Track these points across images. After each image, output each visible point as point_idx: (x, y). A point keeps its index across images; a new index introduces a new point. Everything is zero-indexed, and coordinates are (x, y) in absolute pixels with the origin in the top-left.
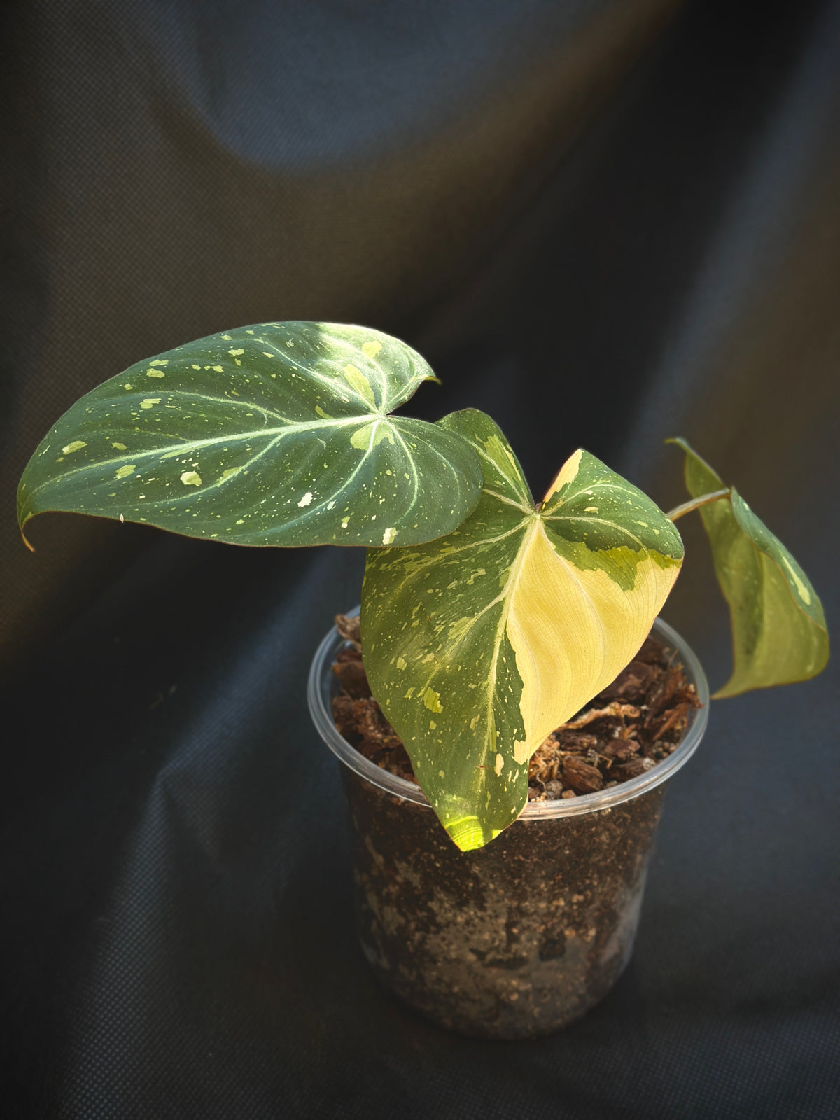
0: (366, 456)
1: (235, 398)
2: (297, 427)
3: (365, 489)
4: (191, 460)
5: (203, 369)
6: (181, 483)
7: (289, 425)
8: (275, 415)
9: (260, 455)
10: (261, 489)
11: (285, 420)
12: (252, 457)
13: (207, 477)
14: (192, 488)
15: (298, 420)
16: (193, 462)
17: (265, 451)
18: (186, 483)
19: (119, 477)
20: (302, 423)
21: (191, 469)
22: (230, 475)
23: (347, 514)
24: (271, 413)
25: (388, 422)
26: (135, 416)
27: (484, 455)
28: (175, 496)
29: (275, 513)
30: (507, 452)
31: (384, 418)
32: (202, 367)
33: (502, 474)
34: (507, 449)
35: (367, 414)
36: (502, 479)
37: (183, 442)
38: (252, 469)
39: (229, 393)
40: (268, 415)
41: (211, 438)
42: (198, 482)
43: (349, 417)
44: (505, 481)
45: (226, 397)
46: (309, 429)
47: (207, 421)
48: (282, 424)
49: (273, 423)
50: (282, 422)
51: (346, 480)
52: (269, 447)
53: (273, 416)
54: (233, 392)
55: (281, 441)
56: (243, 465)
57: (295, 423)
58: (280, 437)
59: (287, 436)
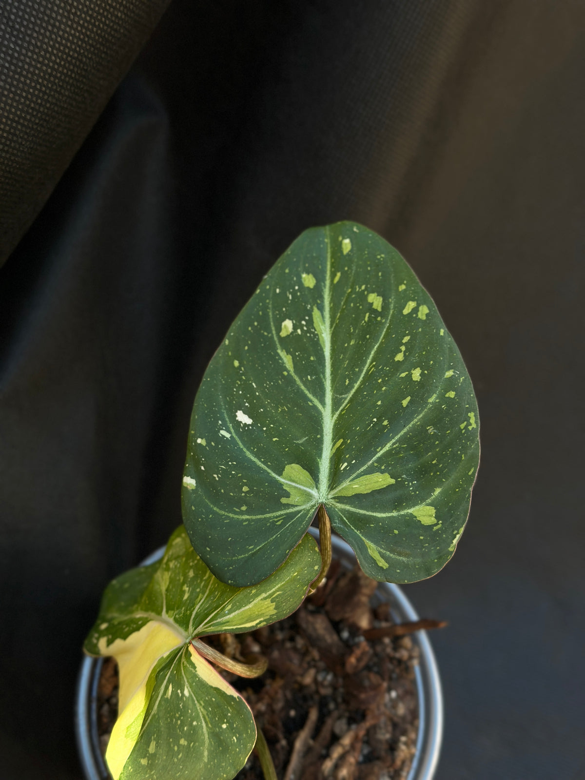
0: (274, 475)
1: (368, 371)
2: (329, 423)
3: (230, 463)
4: (305, 328)
5: (402, 344)
6: (284, 320)
7: (332, 417)
8: (344, 405)
9: (303, 387)
10: (267, 384)
11: (338, 413)
12: (301, 379)
13: (287, 342)
14: (279, 329)
15: (335, 425)
16: (302, 330)
17: (307, 392)
18: (283, 324)
19: (304, 276)
20: (332, 427)
21: (295, 327)
22: (287, 360)
23: (208, 443)
24: (346, 401)
25: (313, 503)
26: (360, 288)
27: (260, 598)
28: (274, 316)
29: (237, 392)
30: (258, 621)
31: (320, 501)
32: (405, 344)
33: (237, 612)
34: (261, 622)
35: (329, 488)
36: (230, 612)
37: (331, 327)
38: (289, 380)
39: (374, 366)
40: (345, 399)
41: (331, 350)
42: (283, 334)
43: (330, 469)
44: (229, 614)
45: (371, 363)
46: (324, 434)
47: (346, 345)
48: (334, 411)
49: (336, 404)
50: (337, 411)
51: (252, 452)
52: (310, 396)
53: (344, 402)
54: (373, 368)
55: (315, 407)
56: (295, 372)
57: (333, 421)
58: (320, 406)
59: (320, 414)
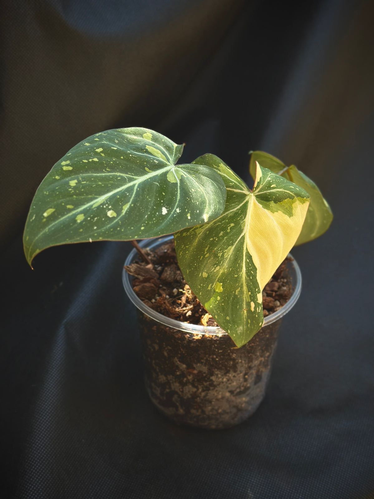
0: (179, 185)
1: (109, 172)
2: (141, 179)
3: (189, 199)
4: (107, 205)
5: (89, 162)
6: (108, 217)
7: (137, 179)
8: (129, 176)
9: (133, 196)
10: (142, 211)
11: (134, 177)
12: (131, 198)
13: (118, 211)
14: (114, 218)
15: (140, 176)
16: (109, 206)
17: (134, 193)
18: (111, 216)
19: (79, 221)
20: (142, 177)
21: (109, 210)
22: (126, 208)
23: (188, 212)
24: (127, 175)
25: (177, 168)
26: (71, 191)
27: (220, 173)
28: (109, 223)
29: (155, 220)
30: (228, 170)
31: (174, 166)
32: (88, 160)
33: (231, 180)
34: (228, 168)
35: (166, 166)
36: (232, 182)
37: (97, 198)
38: (134, 202)
39: (106, 170)
40: (127, 176)
41: (108, 193)
42: (115, 215)
43: (159, 169)
44: (234, 182)
45: (104, 173)
46: (146, 179)
47: (103, 185)
48: (135, 179)
49: (131, 180)
50: (133, 178)
51: (176, 198)
52: (135, 191)
53: (128, 177)
54: (107, 169)
55: (138, 187)
56: (129, 202)
57: (139, 177)
58: (136, 186)
59: (139, 185)
